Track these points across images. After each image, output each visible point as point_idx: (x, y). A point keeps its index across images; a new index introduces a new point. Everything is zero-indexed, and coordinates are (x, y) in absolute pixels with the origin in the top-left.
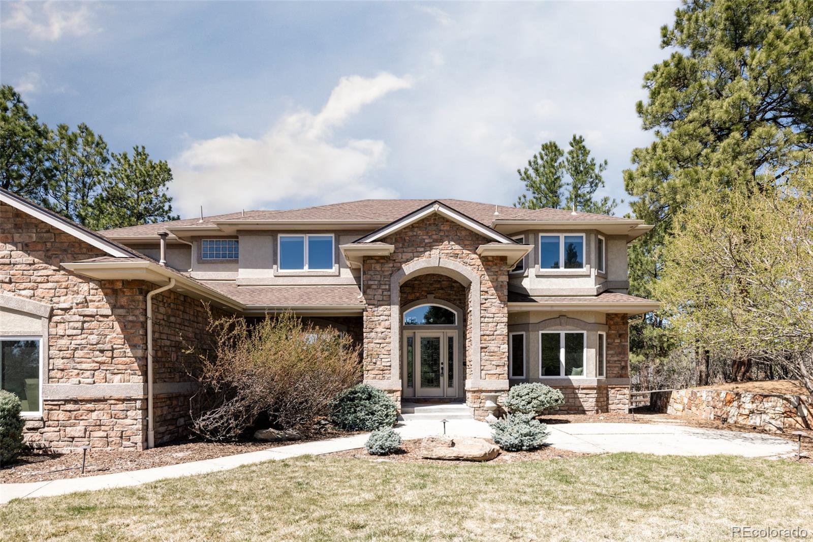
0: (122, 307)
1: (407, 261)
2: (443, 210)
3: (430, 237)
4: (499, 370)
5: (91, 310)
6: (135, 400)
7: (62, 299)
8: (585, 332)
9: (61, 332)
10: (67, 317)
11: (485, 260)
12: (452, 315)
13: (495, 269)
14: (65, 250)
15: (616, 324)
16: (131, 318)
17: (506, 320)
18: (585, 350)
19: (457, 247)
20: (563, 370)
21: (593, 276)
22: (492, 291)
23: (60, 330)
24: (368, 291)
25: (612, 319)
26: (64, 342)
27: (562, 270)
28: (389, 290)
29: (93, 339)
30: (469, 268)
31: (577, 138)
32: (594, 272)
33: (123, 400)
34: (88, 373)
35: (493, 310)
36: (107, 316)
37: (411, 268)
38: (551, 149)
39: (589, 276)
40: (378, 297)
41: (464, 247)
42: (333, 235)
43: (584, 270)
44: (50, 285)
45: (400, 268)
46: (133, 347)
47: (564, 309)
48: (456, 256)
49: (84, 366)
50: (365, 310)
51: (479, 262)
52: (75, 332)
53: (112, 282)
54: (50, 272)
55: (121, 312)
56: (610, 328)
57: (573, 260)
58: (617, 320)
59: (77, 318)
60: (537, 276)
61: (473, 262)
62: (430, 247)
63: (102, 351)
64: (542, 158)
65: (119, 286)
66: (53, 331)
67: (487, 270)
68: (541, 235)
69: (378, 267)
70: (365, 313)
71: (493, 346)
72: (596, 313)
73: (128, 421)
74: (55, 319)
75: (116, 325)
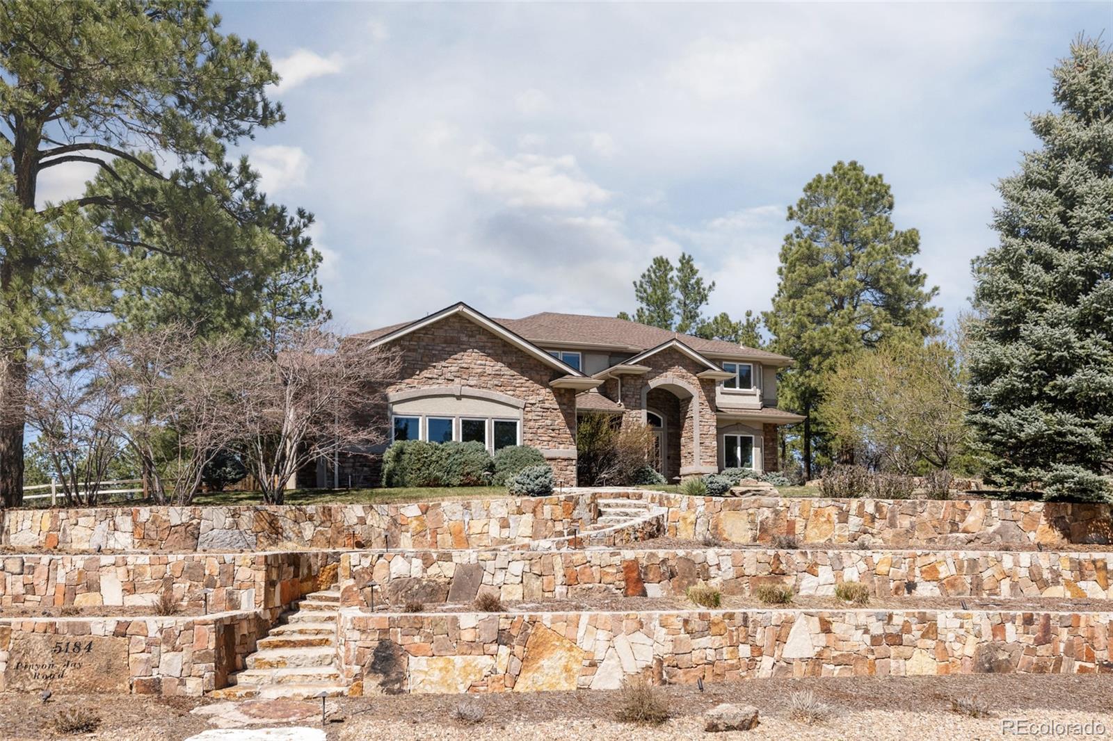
0: (564, 404)
1: (652, 378)
2: (678, 344)
3: (667, 362)
4: (711, 460)
5: (547, 405)
6: (572, 460)
7: (531, 397)
8: (753, 436)
9: (530, 418)
10: (533, 408)
11: (701, 380)
12: (660, 419)
13: (708, 388)
14: (531, 369)
15: (770, 431)
16: (569, 411)
17: (715, 424)
18: (754, 448)
19: (684, 371)
20: (739, 464)
21: (758, 396)
22: (706, 403)
23: (529, 416)
24: (626, 399)
25: (767, 427)
26: (532, 423)
27: (738, 389)
28: (640, 399)
29: (549, 422)
30: (692, 386)
31: (687, 257)
32: (758, 392)
33: (565, 460)
34: (545, 443)
35: (707, 416)
36: (556, 409)
37: (653, 384)
38: (661, 264)
39: (755, 395)
40: (633, 404)
41: (689, 371)
42: (580, 353)
43: (752, 390)
44: (523, 389)
45: (647, 384)
46: (570, 428)
47: (741, 418)
48: (683, 377)
49: (544, 438)
50: (624, 412)
51: (698, 382)
52: (538, 418)
53: (559, 389)
54: (524, 381)
55: (565, 407)
56: (766, 434)
57: (745, 383)
58: (771, 428)
59: (540, 410)
60: (722, 393)
61: (694, 382)
62: (666, 369)
63: (553, 430)
64: (655, 272)
65: (563, 391)
66: (526, 417)
67: (703, 388)
68: (724, 363)
69: (633, 382)
70: (624, 415)
71: (707, 442)
72: (759, 422)
73: (568, 472)
74: (527, 409)
75: (561, 414)
